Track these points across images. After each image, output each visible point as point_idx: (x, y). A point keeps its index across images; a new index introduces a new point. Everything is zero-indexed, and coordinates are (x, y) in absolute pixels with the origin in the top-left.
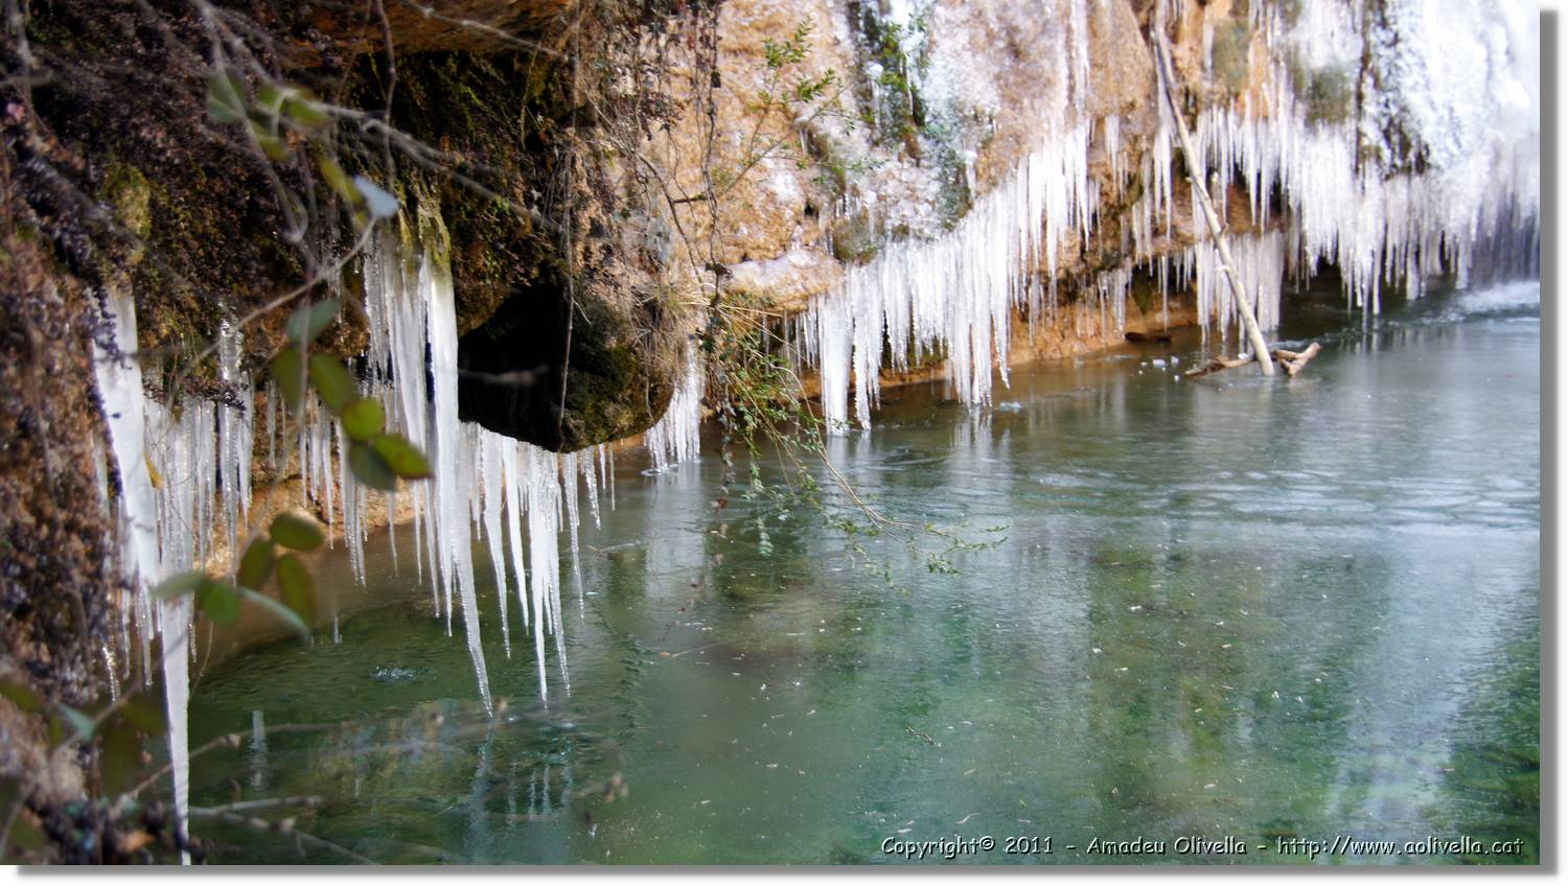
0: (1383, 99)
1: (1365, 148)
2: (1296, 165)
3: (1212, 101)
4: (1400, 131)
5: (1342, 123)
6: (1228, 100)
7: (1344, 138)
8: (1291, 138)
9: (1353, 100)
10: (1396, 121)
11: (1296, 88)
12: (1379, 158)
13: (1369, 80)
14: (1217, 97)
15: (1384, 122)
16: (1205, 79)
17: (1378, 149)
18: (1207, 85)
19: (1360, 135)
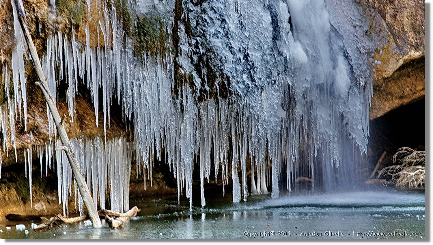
0: (193, 42)
1: (181, 75)
2: (128, 84)
3: (57, 29)
4: (208, 66)
5: (163, 56)
6: (70, 29)
7: (164, 66)
8: (123, 64)
9: (170, 40)
10: (205, 58)
11: (126, 27)
12: (192, 84)
13: (182, 27)
14: (61, 26)
15: (195, 58)
16: (51, 12)
17: (191, 77)
18: (53, 17)
19: (177, 66)
